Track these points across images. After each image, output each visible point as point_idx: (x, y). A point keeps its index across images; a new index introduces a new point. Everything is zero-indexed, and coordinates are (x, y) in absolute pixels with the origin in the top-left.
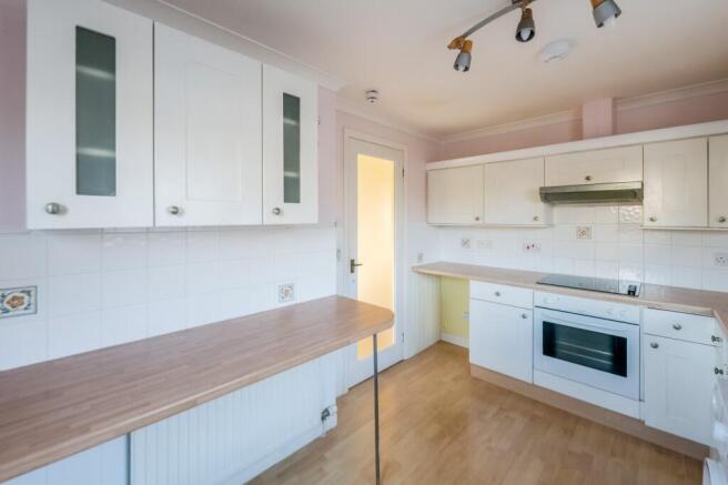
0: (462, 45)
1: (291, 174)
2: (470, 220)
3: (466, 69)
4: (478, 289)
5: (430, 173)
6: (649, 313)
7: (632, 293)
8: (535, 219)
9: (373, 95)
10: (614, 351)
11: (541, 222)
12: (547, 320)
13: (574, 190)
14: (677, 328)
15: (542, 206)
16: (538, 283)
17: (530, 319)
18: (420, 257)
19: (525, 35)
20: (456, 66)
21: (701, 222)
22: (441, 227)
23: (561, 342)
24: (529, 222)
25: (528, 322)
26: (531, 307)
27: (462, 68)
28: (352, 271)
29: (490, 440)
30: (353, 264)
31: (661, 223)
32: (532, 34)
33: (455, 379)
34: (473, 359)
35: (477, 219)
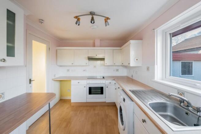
0: (77, 18)
1: (10, 45)
2: (70, 64)
3: (79, 25)
4: (73, 82)
5: (58, 50)
6: (107, 81)
7: (104, 78)
8: (86, 64)
9: (42, 21)
10: (101, 90)
11: (87, 65)
12: (90, 87)
13: (91, 57)
14: (110, 83)
15: (88, 61)
16: (88, 78)
17: (86, 87)
18: (55, 76)
19: (93, 22)
20: (76, 23)
21: (112, 64)
22: (61, 66)
23: (92, 91)
24: (85, 64)
25: (86, 88)
26: (86, 84)
27: (78, 24)
28: (30, 83)
29: (80, 119)
30: (30, 81)
31: (108, 64)
32: (94, 22)
33: (67, 108)
34: (72, 101)
35: (72, 64)
